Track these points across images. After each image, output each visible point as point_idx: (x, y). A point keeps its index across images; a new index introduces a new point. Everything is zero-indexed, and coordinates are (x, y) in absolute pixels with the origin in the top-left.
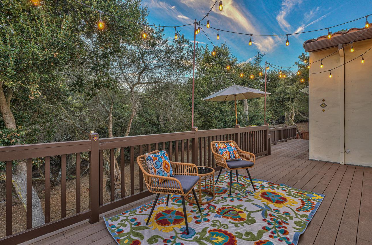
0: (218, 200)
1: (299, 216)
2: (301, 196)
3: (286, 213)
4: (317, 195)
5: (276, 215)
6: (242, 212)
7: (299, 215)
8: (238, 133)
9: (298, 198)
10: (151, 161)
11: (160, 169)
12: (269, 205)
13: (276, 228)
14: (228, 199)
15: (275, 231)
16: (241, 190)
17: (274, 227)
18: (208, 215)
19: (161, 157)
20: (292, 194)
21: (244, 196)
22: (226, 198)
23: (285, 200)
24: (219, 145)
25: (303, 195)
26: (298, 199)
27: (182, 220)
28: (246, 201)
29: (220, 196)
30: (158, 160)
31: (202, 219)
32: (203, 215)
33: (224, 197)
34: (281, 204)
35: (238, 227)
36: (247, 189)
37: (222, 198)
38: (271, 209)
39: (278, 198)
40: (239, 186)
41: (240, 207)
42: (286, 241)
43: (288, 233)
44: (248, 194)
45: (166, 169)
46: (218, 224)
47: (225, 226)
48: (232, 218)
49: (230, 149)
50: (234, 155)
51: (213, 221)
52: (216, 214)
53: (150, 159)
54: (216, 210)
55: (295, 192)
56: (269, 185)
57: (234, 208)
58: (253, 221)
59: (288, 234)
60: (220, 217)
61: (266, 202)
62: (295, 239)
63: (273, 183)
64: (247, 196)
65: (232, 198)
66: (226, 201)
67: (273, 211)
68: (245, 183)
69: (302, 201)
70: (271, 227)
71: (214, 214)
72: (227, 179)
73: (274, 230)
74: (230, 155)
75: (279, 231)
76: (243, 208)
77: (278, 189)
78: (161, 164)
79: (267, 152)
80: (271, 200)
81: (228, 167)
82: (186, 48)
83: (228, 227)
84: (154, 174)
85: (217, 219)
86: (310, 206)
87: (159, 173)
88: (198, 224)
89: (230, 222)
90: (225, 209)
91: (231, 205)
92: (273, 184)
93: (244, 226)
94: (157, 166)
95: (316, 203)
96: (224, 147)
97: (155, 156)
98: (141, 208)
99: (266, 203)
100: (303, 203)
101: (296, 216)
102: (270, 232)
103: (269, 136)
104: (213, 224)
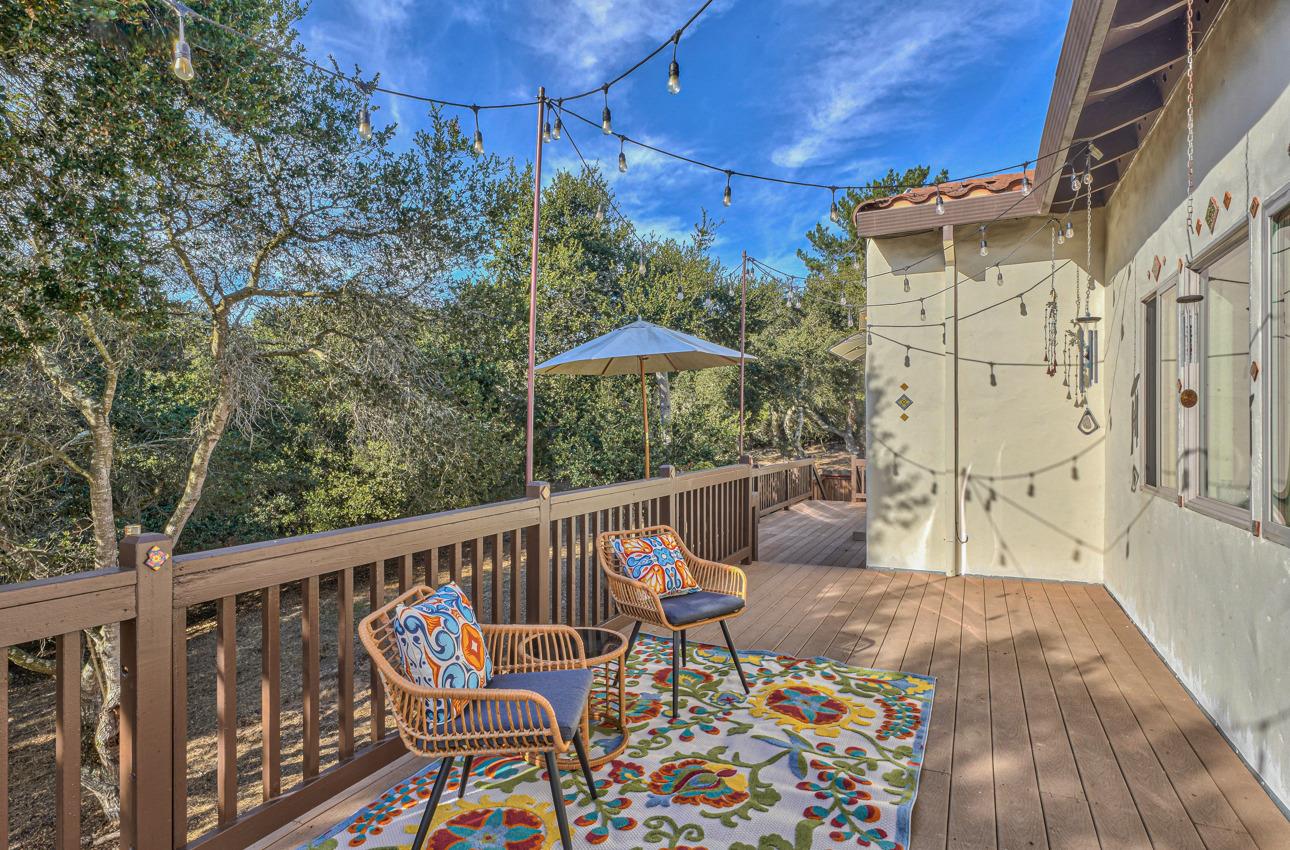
0: (639, 743)
1: (890, 755)
2: (877, 690)
3: (852, 751)
4: (916, 681)
5: (830, 761)
6: (729, 773)
7: (890, 751)
8: (668, 497)
9: (871, 697)
10: (419, 633)
11: (454, 660)
12: (802, 734)
13: (844, 806)
14: (674, 735)
15: (841, 816)
16: (705, 695)
17: (838, 803)
18: (625, 803)
19: (450, 612)
20: (854, 687)
21: (720, 715)
22: (666, 730)
23: (840, 708)
24: (627, 546)
25: (883, 685)
26: (872, 700)
27: (536, 842)
28: (731, 732)
29: (642, 727)
30: (443, 625)
31: (609, 823)
32: (605, 807)
33: (660, 729)
34: (834, 724)
35: (734, 825)
36: (720, 689)
37: (652, 732)
38: (812, 747)
39: (818, 706)
40: (692, 681)
41: (720, 756)
42: (877, 842)
43: (879, 812)
44: (728, 707)
45: (473, 659)
46: (666, 828)
47: (690, 833)
48: (708, 800)
49: (664, 556)
50: (679, 576)
51: (647, 824)
52: (649, 796)
53: (412, 626)
54: (646, 779)
55: (860, 679)
56: (782, 665)
57: (700, 763)
58: (771, 797)
59: (878, 818)
60: (666, 805)
61: (790, 723)
62: (901, 829)
63: (791, 659)
64: (729, 714)
65: (684, 730)
66: (669, 740)
67: (816, 751)
68: (710, 668)
69: (884, 704)
70: (826, 804)
71: (644, 797)
72: (646, 660)
73: (836, 813)
74: (667, 579)
75: (854, 814)
76: (727, 756)
77: (811, 674)
78: (457, 638)
79: (746, 551)
80: (803, 713)
81: (667, 623)
82: (465, 172)
83: (701, 834)
84: (432, 683)
85: (658, 811)
86: (909, 717)
87: (451, 677)
88: (599, 843)
89: (704, 815)
90: (673, 772)
91: (689, 753)
92: (792, 662)
93: (750, 819)
94: (442, 650)
95: (919, 705)
96: (644, 552)
97: (432, 612)
98: (352, 827)
99: (789, 728)
100: (889, 712)
101: (881, 758)
102: (828, 820)
103: (754, 497)
104: (652, 834)
